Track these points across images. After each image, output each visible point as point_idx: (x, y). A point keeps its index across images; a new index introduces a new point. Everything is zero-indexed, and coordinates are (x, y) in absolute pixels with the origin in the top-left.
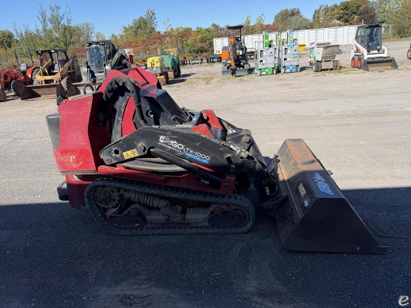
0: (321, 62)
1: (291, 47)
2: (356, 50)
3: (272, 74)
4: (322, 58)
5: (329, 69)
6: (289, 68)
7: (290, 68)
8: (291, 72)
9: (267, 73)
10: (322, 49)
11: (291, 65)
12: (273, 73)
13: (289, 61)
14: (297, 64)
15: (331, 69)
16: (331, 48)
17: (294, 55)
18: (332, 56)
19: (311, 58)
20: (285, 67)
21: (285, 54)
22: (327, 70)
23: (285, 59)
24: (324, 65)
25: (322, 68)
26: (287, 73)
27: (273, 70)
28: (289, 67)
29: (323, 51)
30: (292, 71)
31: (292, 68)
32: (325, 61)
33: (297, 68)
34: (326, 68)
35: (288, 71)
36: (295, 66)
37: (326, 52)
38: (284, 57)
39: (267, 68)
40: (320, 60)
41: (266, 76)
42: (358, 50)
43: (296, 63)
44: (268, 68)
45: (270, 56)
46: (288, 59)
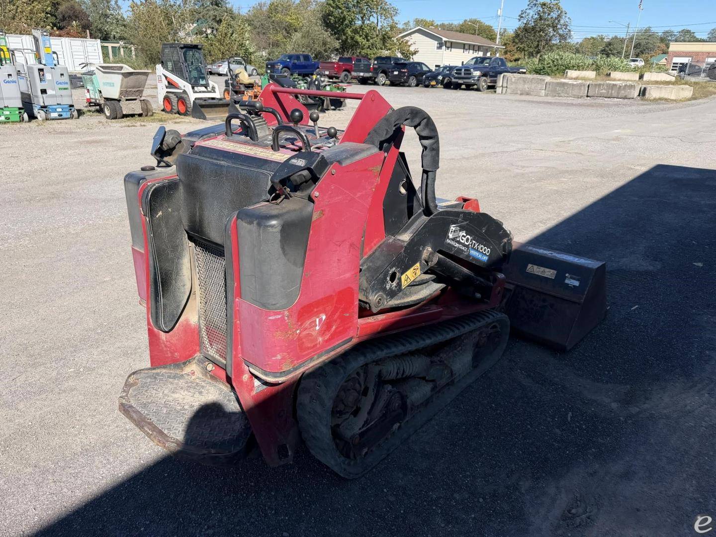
0: (119, 101)
1: (51, 68)
2: (167, 84)
3: (20, 121)
4: (121, 93)
5: (136, 115)
6: (55, 111)
7: (58, 110)
8: (60, 118)
9: (8, 118)
10: (120, 77)
11: (58, 104)
12: (21, 119)
13: (52, 96)
14: (71, 103)
15: (140, 115)
16: (136, 77)
17: (60, 83)
18: (138, 91)
19: (91, 92)
20: (45, 107)
21: (41, 80)
22: (133, 115)
23: (44, 91)
24: (127, 107)
25: (124, 113)
26: (53, 119)
27: (20, 113)
28: (55, 107)
29: (122, 80)
30: (61, 115)
31: (60, 110)
32: (127, 100)
33: (71, 110)
34: (131, 113)
35: (54, 115)
36: (67, 106)
37: (128, 83)
38: (40, 86)
39: (5, 107)
40: (116, 97)
41: (7, 126)
42: (171, 84)
43: (67, 101)
44: (8, 107)
45: (8, 82)
46: (49, 92)
